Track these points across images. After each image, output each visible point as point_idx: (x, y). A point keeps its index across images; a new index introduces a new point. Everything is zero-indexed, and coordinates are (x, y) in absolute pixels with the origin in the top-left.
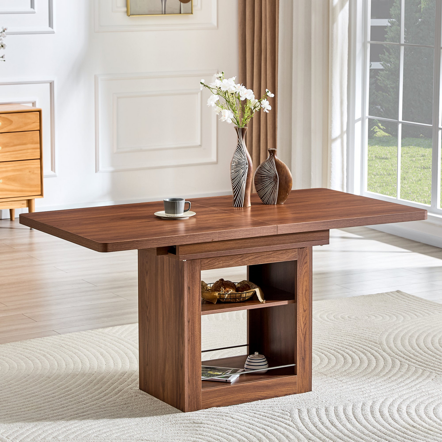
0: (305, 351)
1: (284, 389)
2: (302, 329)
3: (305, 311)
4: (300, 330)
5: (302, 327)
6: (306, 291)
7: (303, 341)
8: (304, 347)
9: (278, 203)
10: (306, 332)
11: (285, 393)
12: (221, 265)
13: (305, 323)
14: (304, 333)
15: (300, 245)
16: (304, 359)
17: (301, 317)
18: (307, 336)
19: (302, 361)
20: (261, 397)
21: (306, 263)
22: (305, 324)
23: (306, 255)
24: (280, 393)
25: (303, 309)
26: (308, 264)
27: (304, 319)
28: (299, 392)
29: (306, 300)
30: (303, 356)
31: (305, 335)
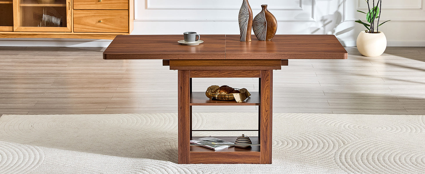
0: (266, 137)
1: (250, 159)
2: (265, 123)
3: (266, 111)
4: (263, 123)
5: (264, 121)
6: (268, 98)
7: (265, 131)
8: (266, 134)
9: (267, 40)
10: (267, 125)
11: (251, 162)
13: (267, 119)
14: (266, 125)
15: (264, 68)
16: (265, 142)
17: (264, 115)
18: (268, 128)
19: (264, 143)
21: (268, 80)
22: (267, 120)
23: (268, 75)
24: (247, 162)
25: (265, 110)
26: (269, 81)
27: (266, 117)
28: (262, 163)
29: (268, 104)
30: (265, 140)
31: (267, 126)
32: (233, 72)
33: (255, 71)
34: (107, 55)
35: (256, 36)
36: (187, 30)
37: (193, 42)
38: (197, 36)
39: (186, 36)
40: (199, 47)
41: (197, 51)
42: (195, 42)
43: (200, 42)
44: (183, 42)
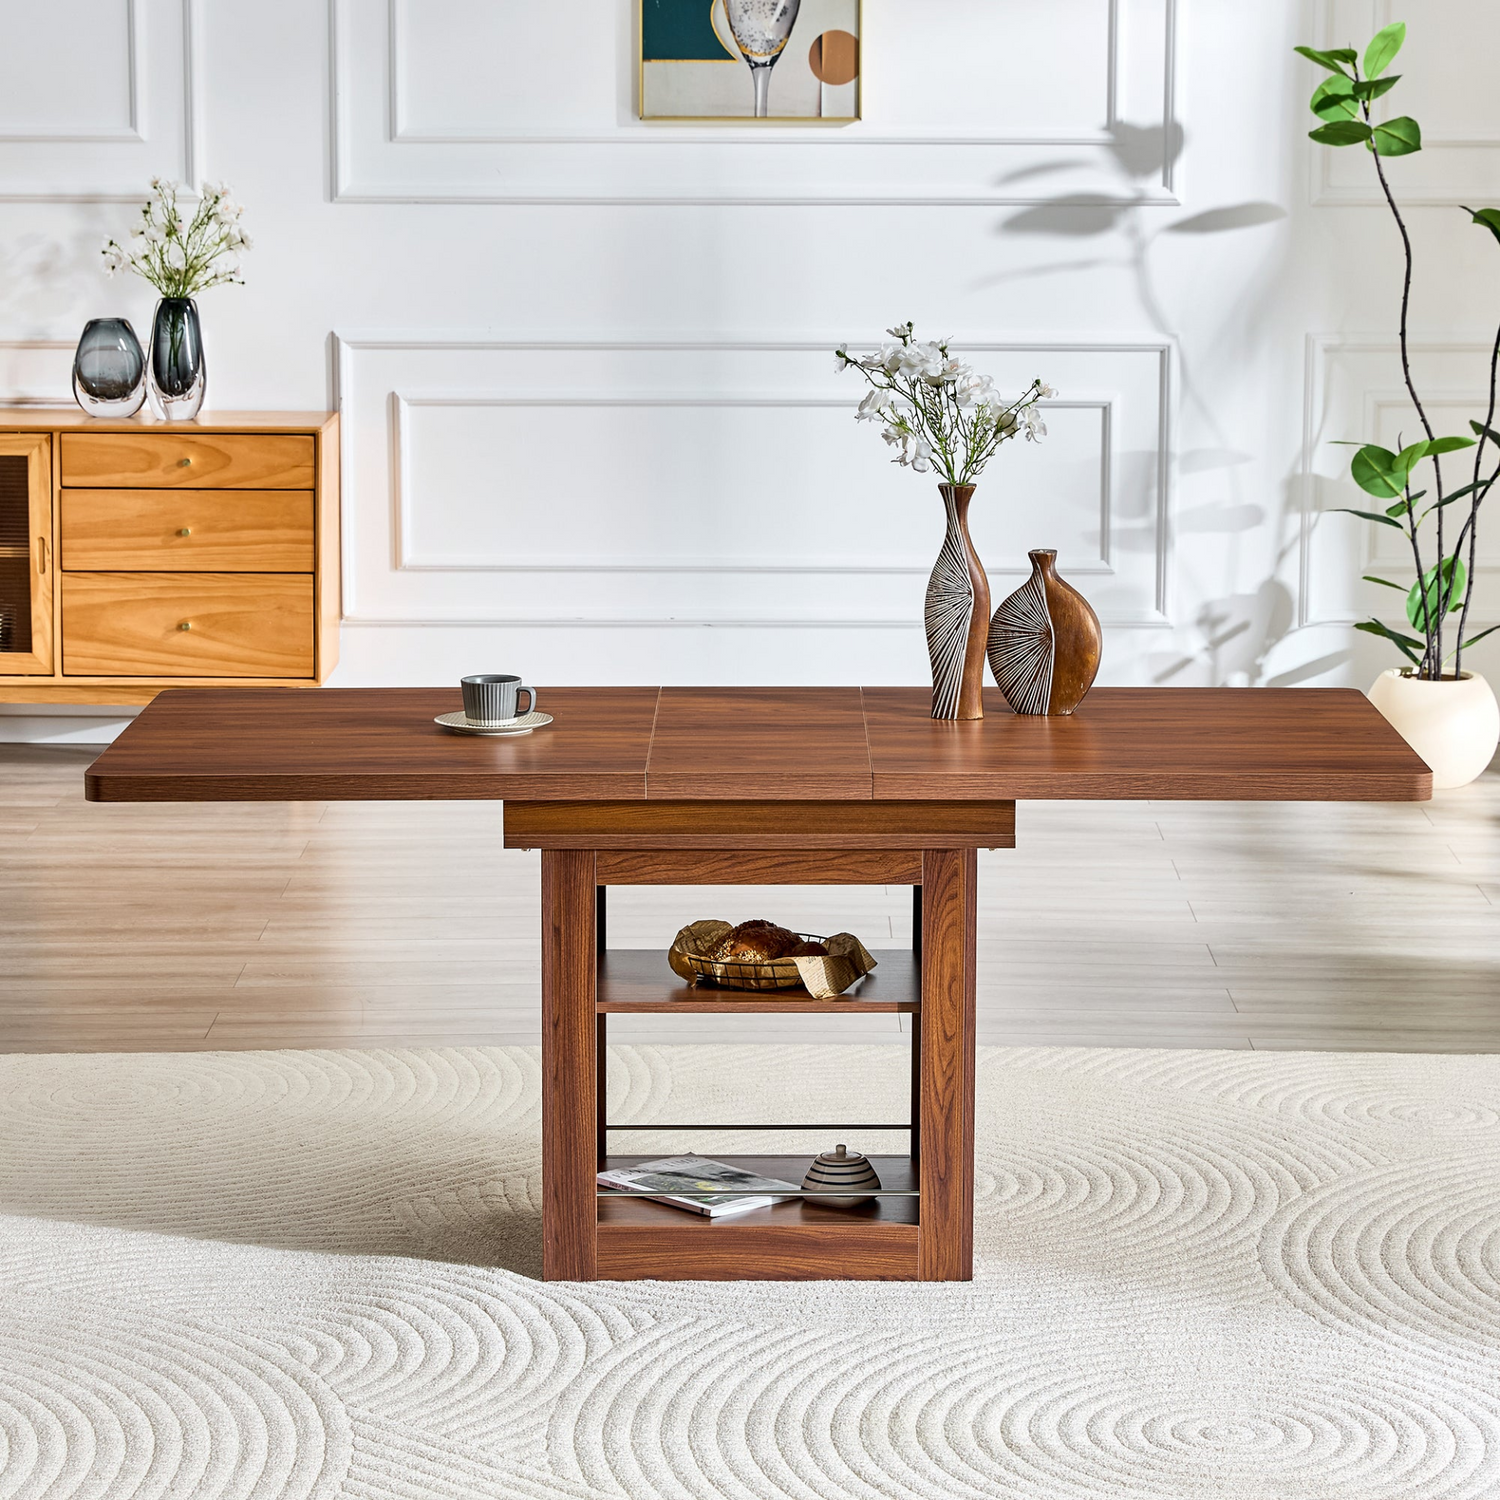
0: (948, 1159)
1: (873, 1260)
2: (940, 1091)
3: (948, 1039)
4: (933, 1094)
5: (938, 1085)
6: (953, 979)
7: (940, 1128)
8: (946, 1146)
9: (1053, 712)
10: (951, 1103)
11: (878, 1272)
12: (663, 875)
13: (949, 1074)
14: (946, 1104)
16: (944, 1182)
17: (936, 1058)
18: (957, 1115)
19: (937, 1187)
20: (794, 1273)
21: (954, 897)
22: (950, 1078)
23: (955, 874)
24: (859, 1271)
25: (941, 1034)
26: (962, 899)
27: (945, 1064)
28: (928, 1276)
29: (953, 1005)
30: (942, 1171)
31: (950, 1109)
32: (794, 859)
33: (892, 855)
34: (104, 782)
35: (1006, 695)
36: (477, 668)
37: (505, 721)
38: (522, 693)
39: (473, 695)
40: (535, 745)
41: (524, 762)
42: (511, 722)
43: (534, 720)
44: (459, 720)
